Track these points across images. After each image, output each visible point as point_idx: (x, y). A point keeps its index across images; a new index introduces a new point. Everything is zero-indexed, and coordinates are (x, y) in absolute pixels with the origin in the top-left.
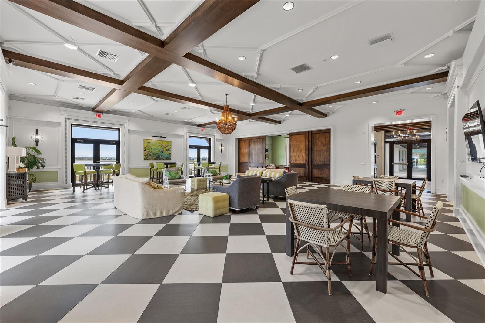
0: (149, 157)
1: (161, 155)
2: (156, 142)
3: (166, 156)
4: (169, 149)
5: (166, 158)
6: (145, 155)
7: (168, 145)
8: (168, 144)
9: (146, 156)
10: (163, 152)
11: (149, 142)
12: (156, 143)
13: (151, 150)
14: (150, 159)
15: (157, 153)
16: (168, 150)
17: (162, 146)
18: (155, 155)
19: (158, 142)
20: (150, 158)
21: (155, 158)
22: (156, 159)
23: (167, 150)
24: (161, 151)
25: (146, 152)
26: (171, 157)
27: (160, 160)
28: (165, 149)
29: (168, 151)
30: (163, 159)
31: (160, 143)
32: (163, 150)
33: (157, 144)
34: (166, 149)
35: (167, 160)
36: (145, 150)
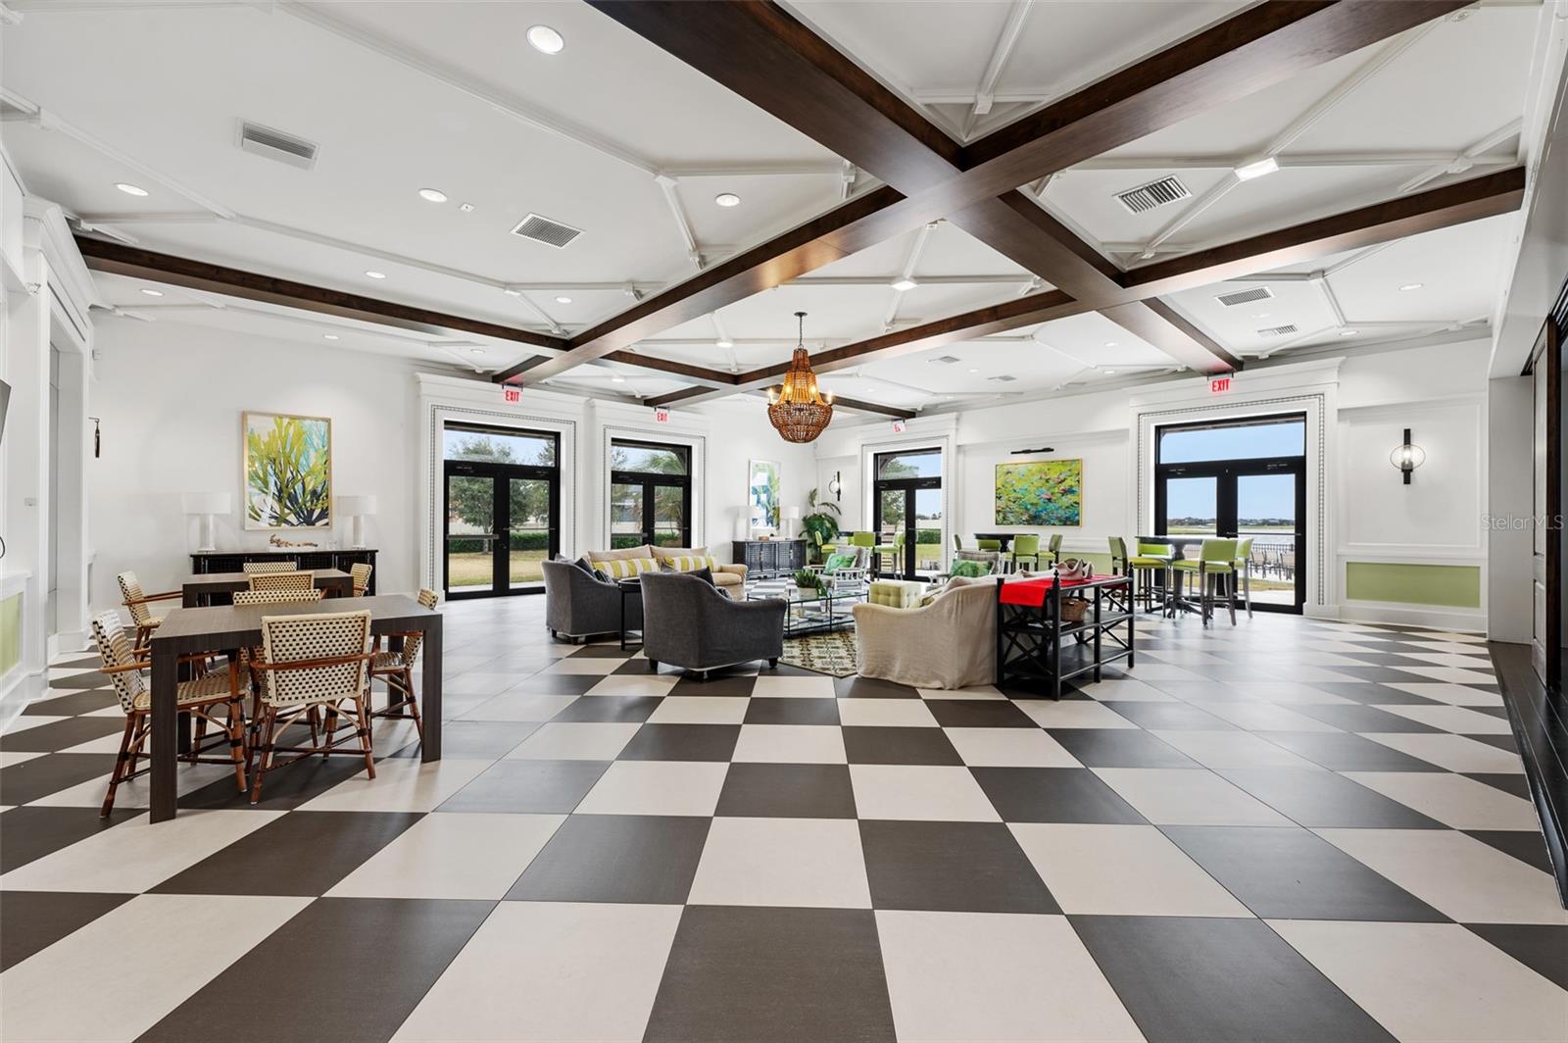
0: (1009, 515)
1: (1045, 510)
2: (1030, 467)
3: (1061, 513)
4: (1071, 486)
5: (1060, 521)
6: (998, 512)
7: (1069, 473)
8: (1070, 470)
9: (1001, 515)
10: (1049, 500)
11: (1008, 473)
12: (1030, 470)
13: (1014, 495)
14: (1012, 523)
15: (1032, 504)
16: (1069, 491)
17: (1047, 481)
18: (1027, 509)
19: (1035, 468)
20: (1012, 519)
21: (1027, 521)
22: (1030, 524)
23: (1065, 492)
24: (1043, 496)
25: (1002, 503)
26: (1078, 514)
27: (1041, 524)
28: (1056, 490)
29: (1069, 496)
30: (1052, 522)
31: (1040, 471)
32: (1052, 494)
33: (1033, 475)
34: (1063, 487)
35: (1065, 524)
36: (998, 498)
